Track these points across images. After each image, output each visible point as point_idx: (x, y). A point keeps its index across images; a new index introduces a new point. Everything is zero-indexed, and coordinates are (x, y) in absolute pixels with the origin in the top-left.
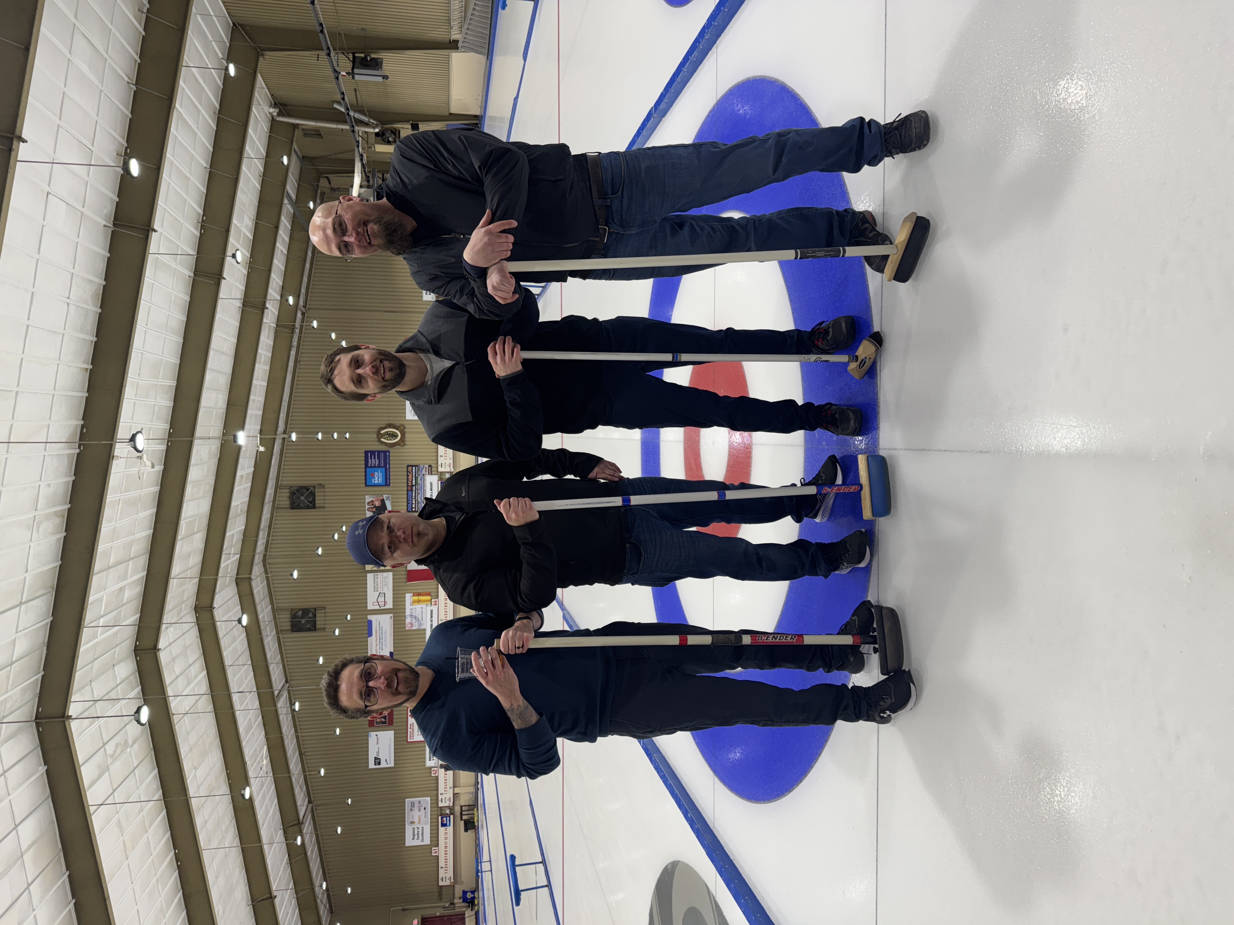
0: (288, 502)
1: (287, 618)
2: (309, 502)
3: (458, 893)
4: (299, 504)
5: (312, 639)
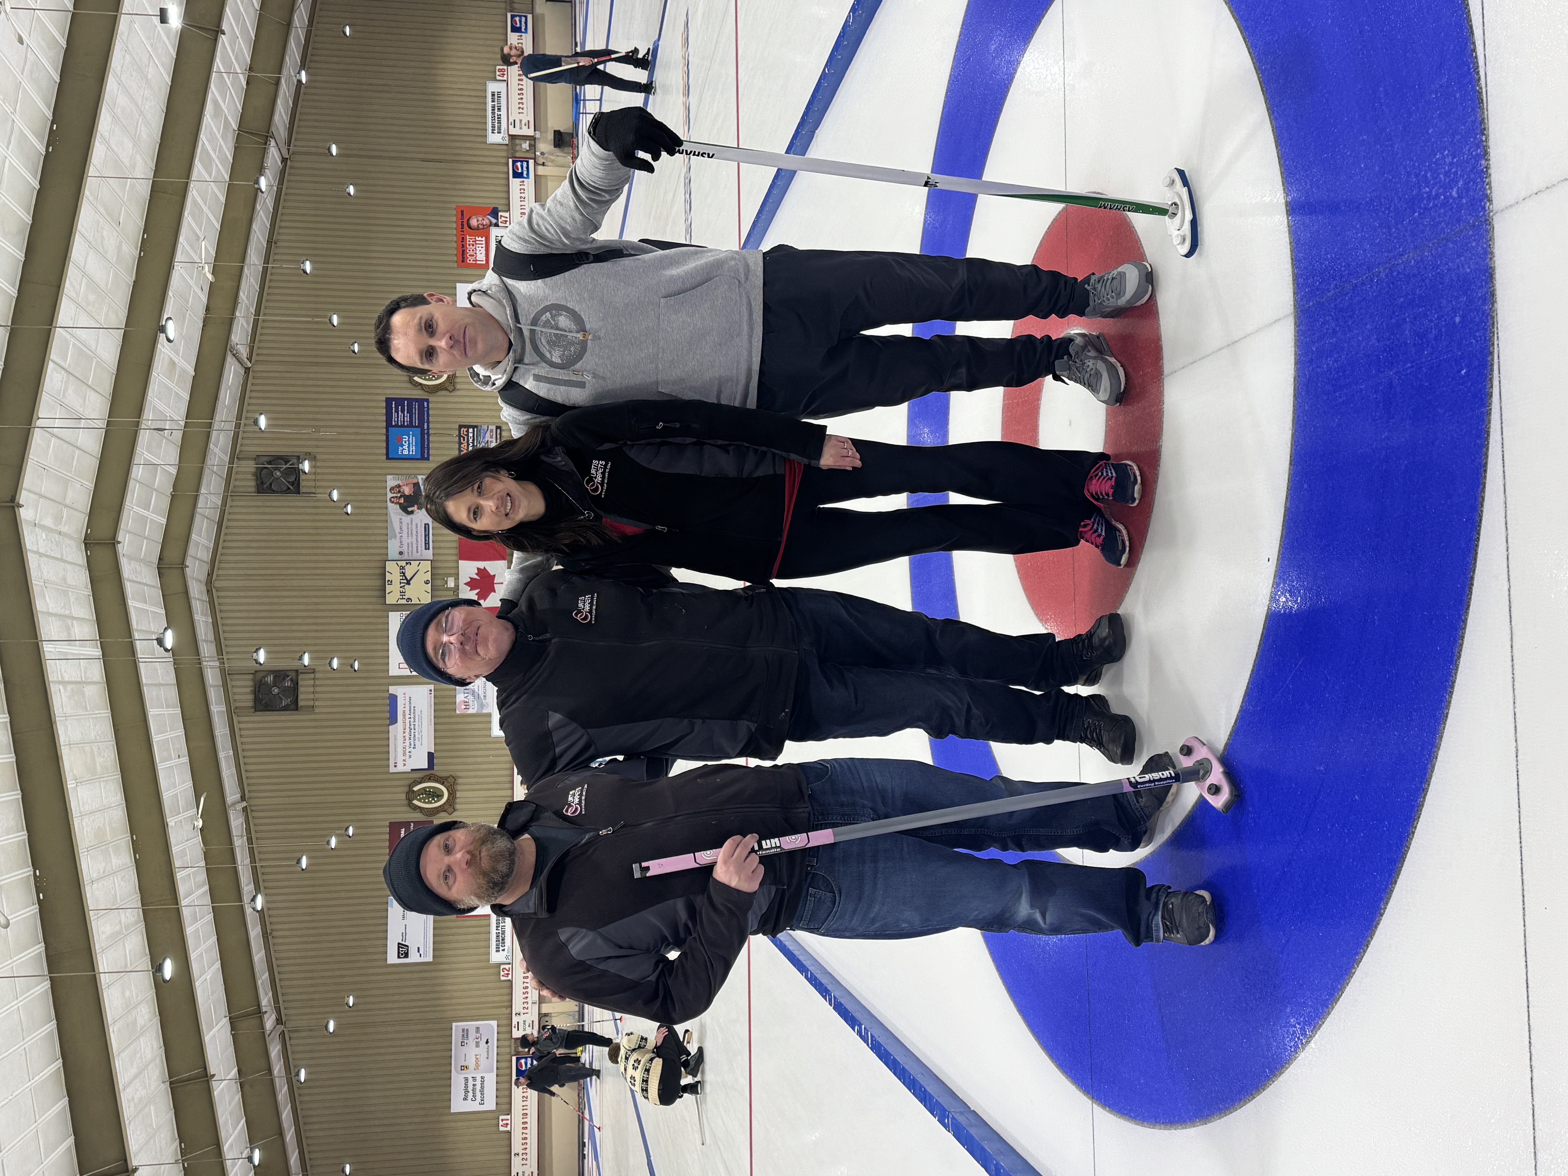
0: (253, 483)
1: (246, 687)
2: (289, 482)
4: (271, 484)
5: (289, 724)
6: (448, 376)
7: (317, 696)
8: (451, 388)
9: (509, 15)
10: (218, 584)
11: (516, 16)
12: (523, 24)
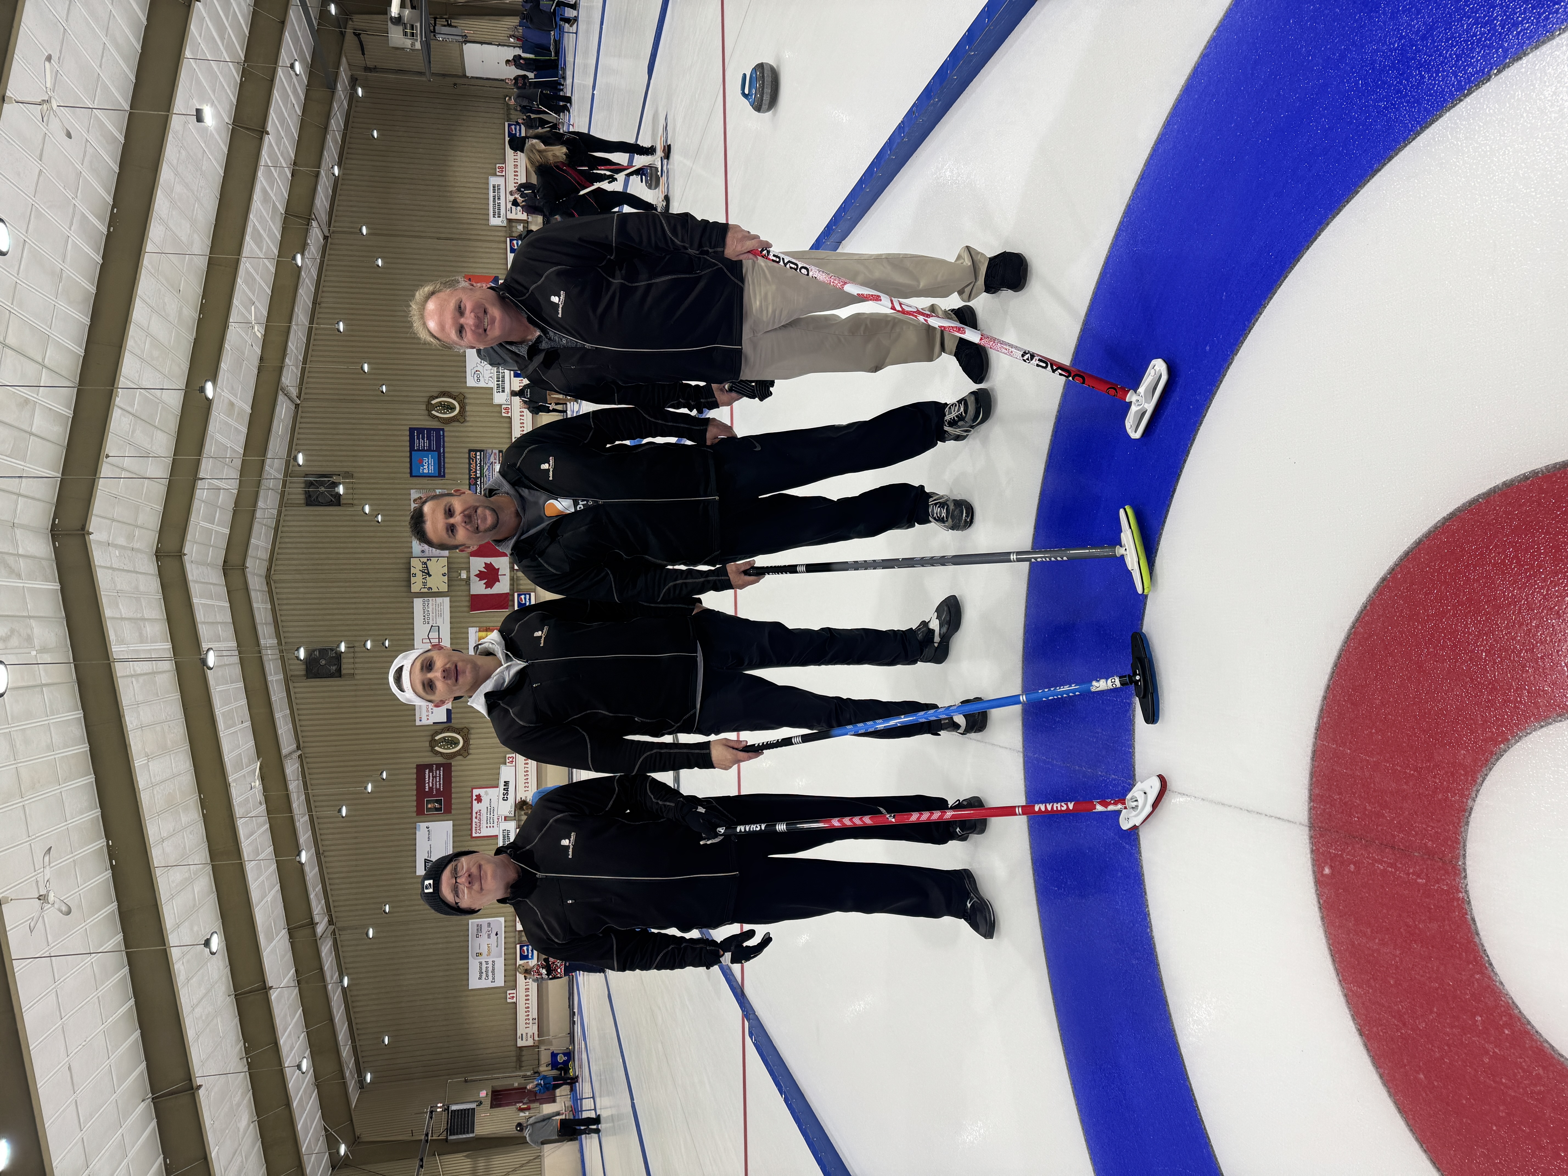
0: (303, 497)
2: (332, 495)
3: (545, 1058)
4: (317, 498)
5: (335, 688)
6: (460, 411)
7: (357, 666)
8: (462, 420)
10: (275, 577)
11: (512, 124)
12: (518, 131)
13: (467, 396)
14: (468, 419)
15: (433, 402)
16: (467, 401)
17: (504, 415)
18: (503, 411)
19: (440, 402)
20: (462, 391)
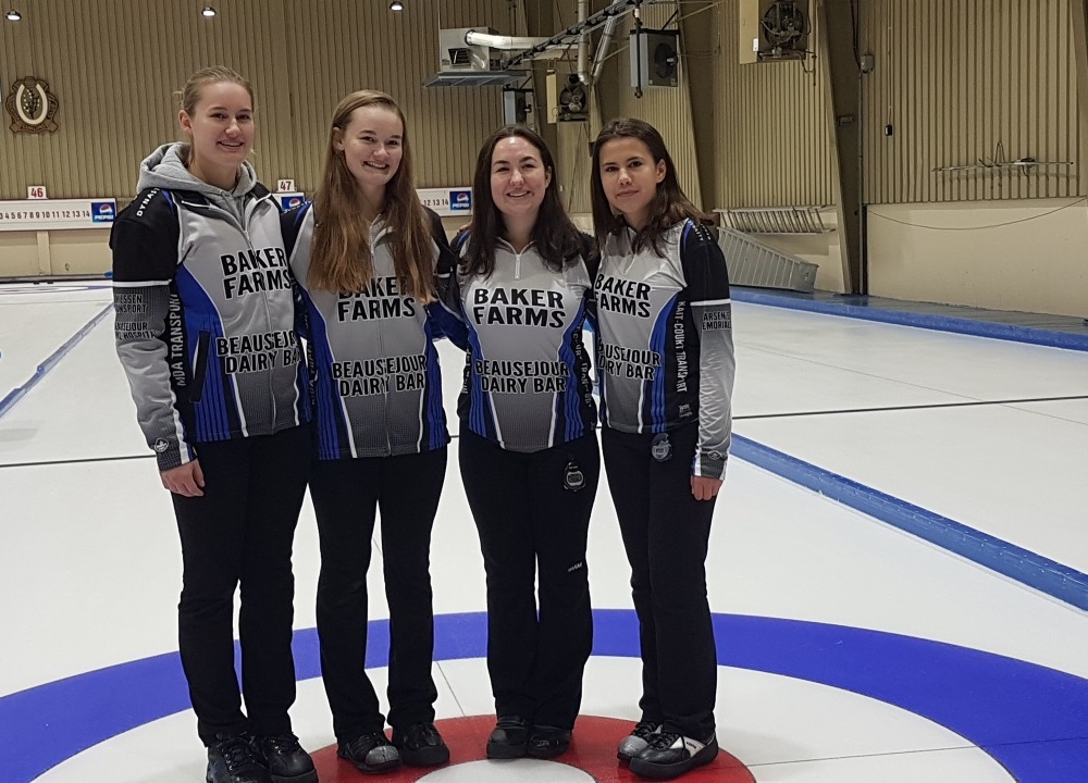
6: (28, 125)
8: (15, 128)
9: (470, 189)
11: (469, 197)
12: (461, 205)
13: (56, 136)
14: (19, 137)
15: (38, 87)
16: (47, 135)
17: (30, 189)
18: (36, 188)
19: (39, 97)
20: (63, 127)
